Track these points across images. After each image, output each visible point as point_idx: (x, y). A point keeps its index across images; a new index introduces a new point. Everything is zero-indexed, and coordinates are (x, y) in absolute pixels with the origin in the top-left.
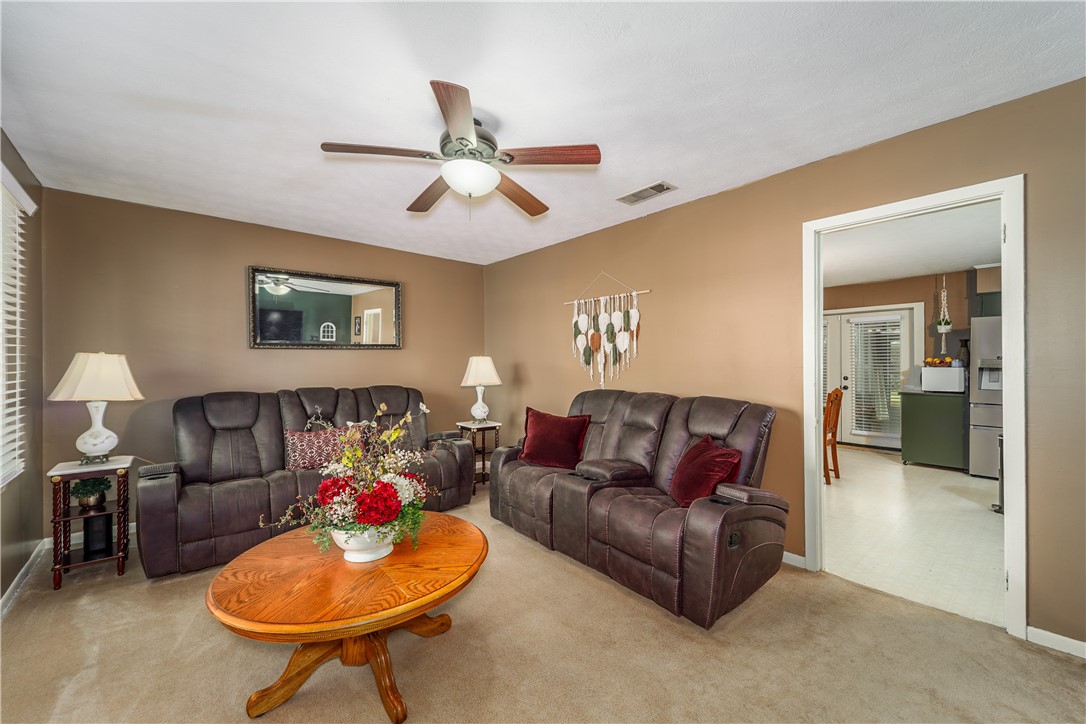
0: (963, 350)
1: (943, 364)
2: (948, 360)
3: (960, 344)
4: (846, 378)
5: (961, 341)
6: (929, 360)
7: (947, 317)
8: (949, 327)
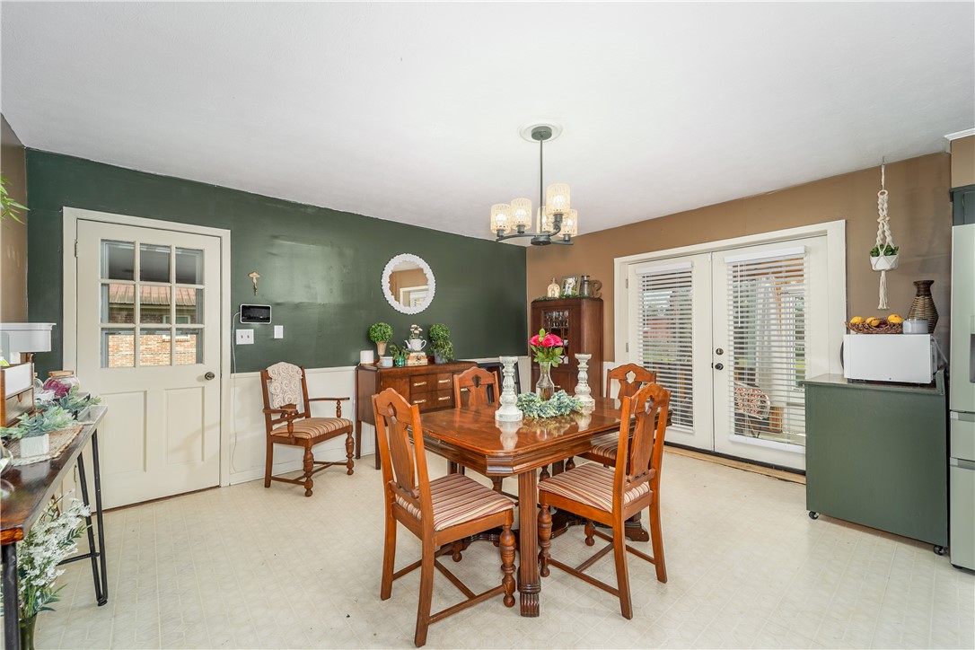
0: (921, 301)
1: (883, 326)
2: (893, 319)
3: (915, 290)
4: (720, 352)
5: (916, 283)
6: (856, 320)
7: (889, 239)
8: (893, 258)
